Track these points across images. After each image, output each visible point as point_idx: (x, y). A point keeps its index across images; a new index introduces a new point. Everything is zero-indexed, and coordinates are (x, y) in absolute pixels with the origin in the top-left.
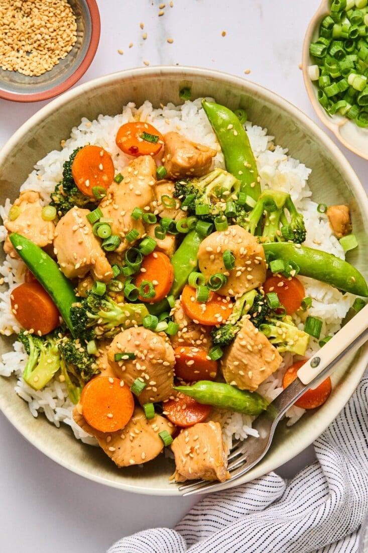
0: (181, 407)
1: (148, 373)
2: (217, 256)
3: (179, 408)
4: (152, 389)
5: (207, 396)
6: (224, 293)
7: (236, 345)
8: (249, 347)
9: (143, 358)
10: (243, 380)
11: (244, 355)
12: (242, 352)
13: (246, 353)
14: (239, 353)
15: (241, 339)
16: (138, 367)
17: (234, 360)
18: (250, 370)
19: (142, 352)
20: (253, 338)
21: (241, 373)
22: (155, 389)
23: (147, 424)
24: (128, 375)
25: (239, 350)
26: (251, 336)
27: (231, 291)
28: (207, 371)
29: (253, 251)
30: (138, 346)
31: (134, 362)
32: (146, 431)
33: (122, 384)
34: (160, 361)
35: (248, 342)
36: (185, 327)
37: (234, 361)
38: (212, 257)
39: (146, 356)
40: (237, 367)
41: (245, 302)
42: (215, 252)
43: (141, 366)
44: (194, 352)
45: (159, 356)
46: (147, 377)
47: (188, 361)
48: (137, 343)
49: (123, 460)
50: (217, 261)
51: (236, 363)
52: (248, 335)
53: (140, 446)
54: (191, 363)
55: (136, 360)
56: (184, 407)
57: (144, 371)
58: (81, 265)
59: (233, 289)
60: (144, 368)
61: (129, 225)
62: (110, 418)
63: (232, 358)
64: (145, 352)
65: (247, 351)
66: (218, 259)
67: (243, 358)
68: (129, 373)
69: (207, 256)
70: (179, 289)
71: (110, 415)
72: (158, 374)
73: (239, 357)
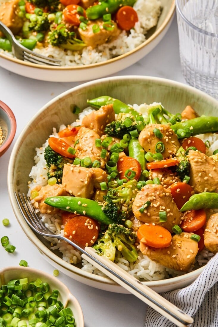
0: (190, 220)
1: (162, 206)
2: (151, 139)
3: (190, 221)
4: (170, 215)
5: (199, 198)
6: (167, 155)
7: (193, 164)
8: (200, 160)
9: (154, 198)
10: (209, 182)
11: (201, 167)
12: (198, 166)
13: (201, 165)
14: (197, 167)
15: (193, 159)
16: (155, 205)
17: (197, 173)
18: (209, 173)
19: (152, 196)
20: (199, 155)
21: (206, 178)
22: (172, 214)
23: (181, 237)
24: (154, 217)
25: (196, 166)
26: (196, 155)
27: (170, 151)
28: (189, 192)
29: (165, 127)
30: (147, 195)
31: (151, 205)
32: (184, 241)
33: (154, 224)
34: (164, 194)
35: (198, 158)
36: (162, 177)
37: (198, 175)
38: (149, 140)
39: (155, 196)
40: (202, 177)
41: (180, 152)
42: (148, 137)
43: (156, 204)
44: (176, 184)
45: (162, 191)
46: (164, 208)
47: (176, 191)
48: (146, 193)
49: (184, 260)
50: (153, 141)
51: (200, 174)
52: (195, 155)
53: (186, 248)
54: (178, 190)
55: (152, 203)
56: (192, 219)
57: (160, 205)
58: (87, 181)
59: (170, 150)
60: (158, 203)
61: (98, 152)
62: (162, 238)
63: (196, 173)
64: (153, 194)
65: (200, 163)
66: (152, 139)
67: (201, 168)
68: (153, 215)
69: (146, 142)
70: (145, 167)
71: (161, 236)
72: (167, 203)
73: (199, 170)
